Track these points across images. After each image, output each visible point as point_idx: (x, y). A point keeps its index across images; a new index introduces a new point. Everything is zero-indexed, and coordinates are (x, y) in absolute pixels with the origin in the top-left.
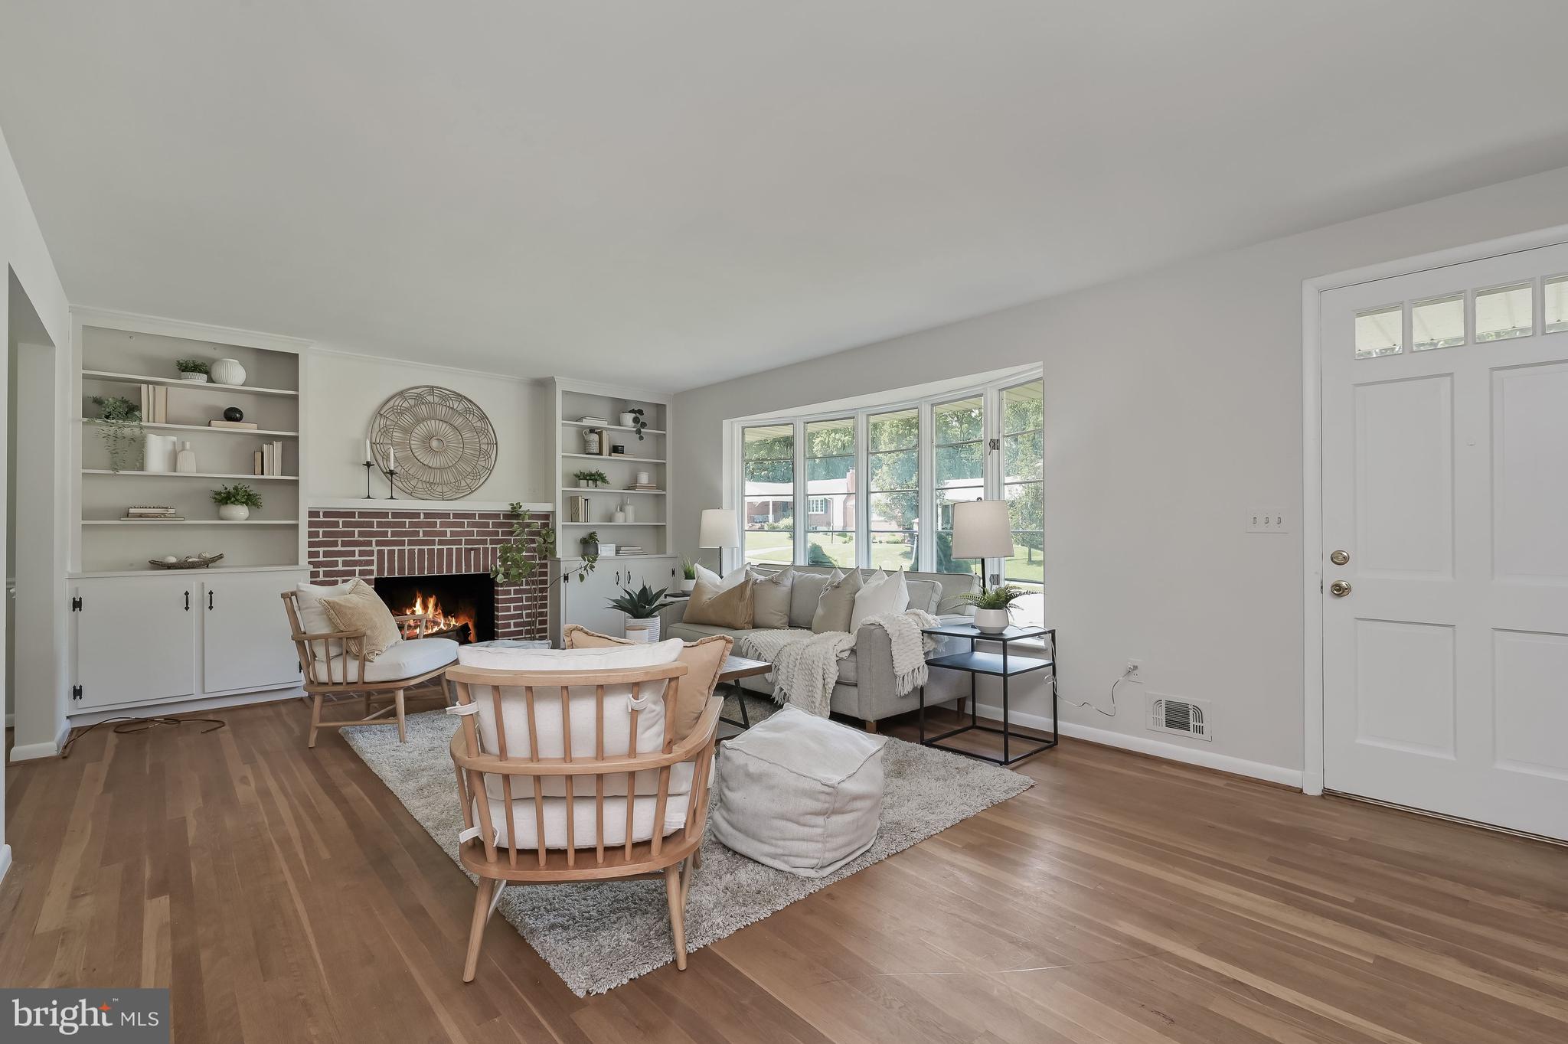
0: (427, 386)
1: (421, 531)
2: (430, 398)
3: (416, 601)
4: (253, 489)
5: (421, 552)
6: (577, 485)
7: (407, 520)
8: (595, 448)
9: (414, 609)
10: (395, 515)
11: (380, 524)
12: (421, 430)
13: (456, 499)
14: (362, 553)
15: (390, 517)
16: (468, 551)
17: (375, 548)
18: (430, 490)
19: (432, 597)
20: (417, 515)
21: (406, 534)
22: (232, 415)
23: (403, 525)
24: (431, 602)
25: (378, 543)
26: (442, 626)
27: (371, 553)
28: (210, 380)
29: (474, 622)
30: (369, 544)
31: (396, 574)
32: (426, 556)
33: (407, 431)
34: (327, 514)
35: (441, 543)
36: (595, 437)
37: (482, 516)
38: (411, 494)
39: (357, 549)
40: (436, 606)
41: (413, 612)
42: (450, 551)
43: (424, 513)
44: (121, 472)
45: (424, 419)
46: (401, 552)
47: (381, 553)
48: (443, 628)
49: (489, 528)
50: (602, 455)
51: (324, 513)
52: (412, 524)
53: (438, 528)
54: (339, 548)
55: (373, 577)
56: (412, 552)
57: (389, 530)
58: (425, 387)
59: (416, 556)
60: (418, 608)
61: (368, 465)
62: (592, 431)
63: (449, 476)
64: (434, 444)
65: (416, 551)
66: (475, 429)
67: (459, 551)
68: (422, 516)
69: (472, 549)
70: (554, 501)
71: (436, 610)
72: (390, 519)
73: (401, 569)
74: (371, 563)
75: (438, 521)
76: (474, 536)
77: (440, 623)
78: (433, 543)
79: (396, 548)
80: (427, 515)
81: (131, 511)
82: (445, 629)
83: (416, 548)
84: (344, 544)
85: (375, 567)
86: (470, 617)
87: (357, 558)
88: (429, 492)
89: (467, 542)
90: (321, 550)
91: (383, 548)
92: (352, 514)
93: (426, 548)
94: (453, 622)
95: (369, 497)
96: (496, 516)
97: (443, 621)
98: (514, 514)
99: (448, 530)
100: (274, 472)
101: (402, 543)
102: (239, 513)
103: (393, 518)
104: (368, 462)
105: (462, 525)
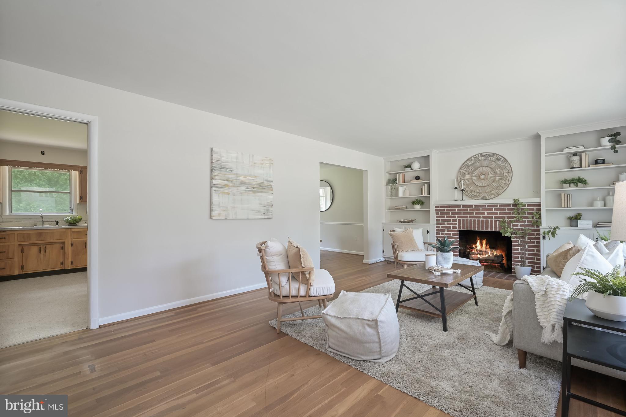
0: (479, 154)
1: (474, 212)
2: (480, 158)
3: (477, 241)
4: (422, 199)
5: (475, 221)
6: (562, 187)
7: (468, 208)
8: (576, 164)
9: (477, 245)
10: (463, 206)
11: (458, 210)
12: (477, 172)
13: (491, 199)
14: (453, 220)
15: (461, 207)
16: (496, 221)
17: (457, 219)
18: (479, 196)
19: (484, 240)
20: (472, 206)
21: (468, 213)
22: (417, 178)
23: (467, 210)
24: (484, 242)
25: (458, 217)
26: (490, 254)
27: (456, 221)
28: (412, 169)
29: (506, 254)
30: (455, 217)
31: (465, 229)
32: (477, 223)
33: (472, 173)
34: (441, 207)
35: (483, 217)
36: (576, 158)
37: (501, 206)
38: (471, 198)
39: (451, 219)
40: (486, 244)
41: (476, 247)
42: (487, 221)
43: (475, 205)
44: (393, 197)
45: (478, 168)
46: (467, 221)
47: (459, 220)
48: (490, 255)
49: (505, 211)
50: (581, 168)
51: (440, 206)
52: (470, 210)
53: (481, 211)
54: (446, 218)
55: (457, 229)
56: (471, 221)
57: (462, 212)
58: (478, 154)
59: (473, 222)
60: (478, 244)
61: (456, 188)
62: (575, 154)
63: (487, 189)
64: (483, 177)
65: (473, 220)
66: (500, 167)
67: (491, 221)
68: (474, 206)
69: (497, 220)
70: (540, 197)
71: (486, 246)
72: (461, 208)
73: (467, 227)
74: (456, 224)
75: (481, 208)
76: (498, 215)
77: (489, 253)
78: (479, 217)
79: (465, 219)
80: (476, 206)
81: (396, 207)
82: (491, 256)
83: (473, 219)
84: (447, 217)
85: (457, 226)
86: (503, 251)
87: (451, 222)
88: (479, 197)
89: (495, 217)
90: (440, 219)
91: (460, 219)
92: (448, 207)
93: (477, 219)
94: (495, 253)
95: (456, 200)
96: (509, 205)
97: (490, 252)
98: (516, 204)
99: (486, 212)
100: (425, 194)
101: (467, 217)
102: (418, 207)
103: (462, 207)
104: (456, 187)
105: (492, 210)
